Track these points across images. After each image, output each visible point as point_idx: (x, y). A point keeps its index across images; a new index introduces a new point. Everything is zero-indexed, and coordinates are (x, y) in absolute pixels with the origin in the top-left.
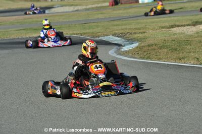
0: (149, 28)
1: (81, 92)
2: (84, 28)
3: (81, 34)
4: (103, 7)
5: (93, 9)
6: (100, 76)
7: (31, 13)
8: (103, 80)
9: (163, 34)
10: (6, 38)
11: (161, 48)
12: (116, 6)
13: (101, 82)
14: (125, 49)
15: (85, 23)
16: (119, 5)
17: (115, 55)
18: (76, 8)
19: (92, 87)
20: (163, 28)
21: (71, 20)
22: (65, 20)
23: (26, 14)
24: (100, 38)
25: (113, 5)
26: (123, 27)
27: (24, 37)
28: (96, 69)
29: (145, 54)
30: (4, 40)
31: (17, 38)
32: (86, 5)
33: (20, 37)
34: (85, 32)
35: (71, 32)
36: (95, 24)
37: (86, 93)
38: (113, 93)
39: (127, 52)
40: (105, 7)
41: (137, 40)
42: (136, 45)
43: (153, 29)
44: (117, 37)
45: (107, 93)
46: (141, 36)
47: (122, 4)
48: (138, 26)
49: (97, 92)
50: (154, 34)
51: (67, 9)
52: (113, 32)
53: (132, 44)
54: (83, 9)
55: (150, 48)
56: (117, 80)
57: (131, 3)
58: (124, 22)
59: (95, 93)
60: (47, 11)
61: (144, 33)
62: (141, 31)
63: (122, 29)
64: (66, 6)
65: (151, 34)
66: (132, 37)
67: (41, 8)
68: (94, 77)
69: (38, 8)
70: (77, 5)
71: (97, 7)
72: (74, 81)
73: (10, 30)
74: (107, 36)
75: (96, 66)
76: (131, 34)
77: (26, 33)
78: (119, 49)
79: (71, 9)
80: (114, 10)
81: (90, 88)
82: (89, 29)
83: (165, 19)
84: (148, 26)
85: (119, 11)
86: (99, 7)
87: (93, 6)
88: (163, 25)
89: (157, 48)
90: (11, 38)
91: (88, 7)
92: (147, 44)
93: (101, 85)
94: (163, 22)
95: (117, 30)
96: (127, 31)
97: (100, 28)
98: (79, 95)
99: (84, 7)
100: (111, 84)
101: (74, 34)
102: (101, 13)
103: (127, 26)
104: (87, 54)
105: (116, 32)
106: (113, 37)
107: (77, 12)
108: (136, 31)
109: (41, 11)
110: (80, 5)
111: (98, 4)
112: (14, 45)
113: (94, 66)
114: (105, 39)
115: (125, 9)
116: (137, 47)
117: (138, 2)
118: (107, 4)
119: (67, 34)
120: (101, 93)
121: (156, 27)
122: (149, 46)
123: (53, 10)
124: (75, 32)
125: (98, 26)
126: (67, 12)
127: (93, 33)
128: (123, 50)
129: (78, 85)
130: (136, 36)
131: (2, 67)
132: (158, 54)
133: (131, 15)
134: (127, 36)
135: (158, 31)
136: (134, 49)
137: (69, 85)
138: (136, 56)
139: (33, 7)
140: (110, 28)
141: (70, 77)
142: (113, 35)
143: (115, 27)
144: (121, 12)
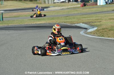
0: (103, 19)
1: (51, 52)
2: (66, 19)
3: (65, 22)
4: (77, 7)
5: (71, 8)
6: (62, 44)
7: (36, 10)
8: (63, 46)
9: (111, 23)
10: (22, 24)
11: (110, 30)
12: (84, 7)
13: (62, 47)
14: (89, 31)
15: (67, 16)
16: (86, 6)
17: (84, 34)
18: (62, 8)
19: (57, 50)
20: (111, 19)
21: (59, 14)
22: (56, 15)
23: (33, 11)
24: (75, 25)
25: (82, 6)
26: (89, 18)
27: (33, 24)
28: (60, 40)
29: (101, 34)
30: (21, 25)
31: (29, 24)
32: (68, 6)
33: (30, 24)
34: (67, 21)
35: (59, 21)
36: (72, 17)
37: (54, 53)
38: (68, 53)
39: (90, 32)
40: (78, 7)
41: (96, 26)
42: (95, 29)
43: (105, 20)
44: (85, 24)
45: (65, 53)
46: (98, 23)
47: (88, 5)
48: (97, 18)
49: (60, 52)
50: (106, 23)
51: (57, 8)
52: (83, 21)
53: (94, 28)
54: (66, 8)
55: (103, 30)
56: (71, 46)
57: (93, 5)
58: (89, 16)
59: (59, 53)
60: (45, 9)
61: (100, 22)
62: (99, 21)
63: (88, 20)
64: (56, 6)
65: (105, 23)
66: (93, 24)
67: (42, 8)
68: (59, 45)
69: (40, 8)
70: (62, 6)
71: (74, 7)
72: (48, 47)
73: (25, 20)
74: (79, 23)
75: (60, 38)
76: (93, 22)
77: (34, 22)
78: (86, 31)
79: (59, 8)
80: (83, 9)
81: (56, 50)
82: (69, 19)
83: (112, 14)
84: (102, 18)
85: (86, 10)
86: (75, 7)
87: (72, 7)
88: (111, 18)
89: (107, 30)
90: (25, 24)
91: (69, 7)
92: (102, 28)
93: (62, 49)
94: (111, 16)
95: (85, 20)
96: (91, 21)
97: (75, 19)
98: (50, 54)
99: (67, 7)
100: (67, 48)
101: (61, 22)
102: (76, 11)
103: (90, 18)
104: (56, 32)
105: (85, 21)
106: (83, 24)
107: (62, 10)
108: (96, 21)
109: (42, 9)
110: (64, 6)
111: (74, 5)
112: (27, 28)
113: (59, 38)
114: (78, 25)
115: (90, 8)
116: (96, 30)
117: (97, 5)
118: (79, 6)
119: (57, 22)
120: (62, 53)
121: (107, 19)
122: (103, 29)
123: (49, 9)
124: (61, 21)
125: (74, 18)
126: (57, 10)
127: (71, 22)
128: (88, 31)
129: (50, 49)
130: (95, 23)
131: (20, 40)
132: (108, 34)
133: (93, 12)
134: (91, 23)
135: (108, 21)
136: (94, 31)
137: (46, 48)
138: (96, 35)
139: (37, 7)
140: (81, 19)
141: (47, 44)
142: (82, 23)
143: (84, 19)
144: (87, 10)
